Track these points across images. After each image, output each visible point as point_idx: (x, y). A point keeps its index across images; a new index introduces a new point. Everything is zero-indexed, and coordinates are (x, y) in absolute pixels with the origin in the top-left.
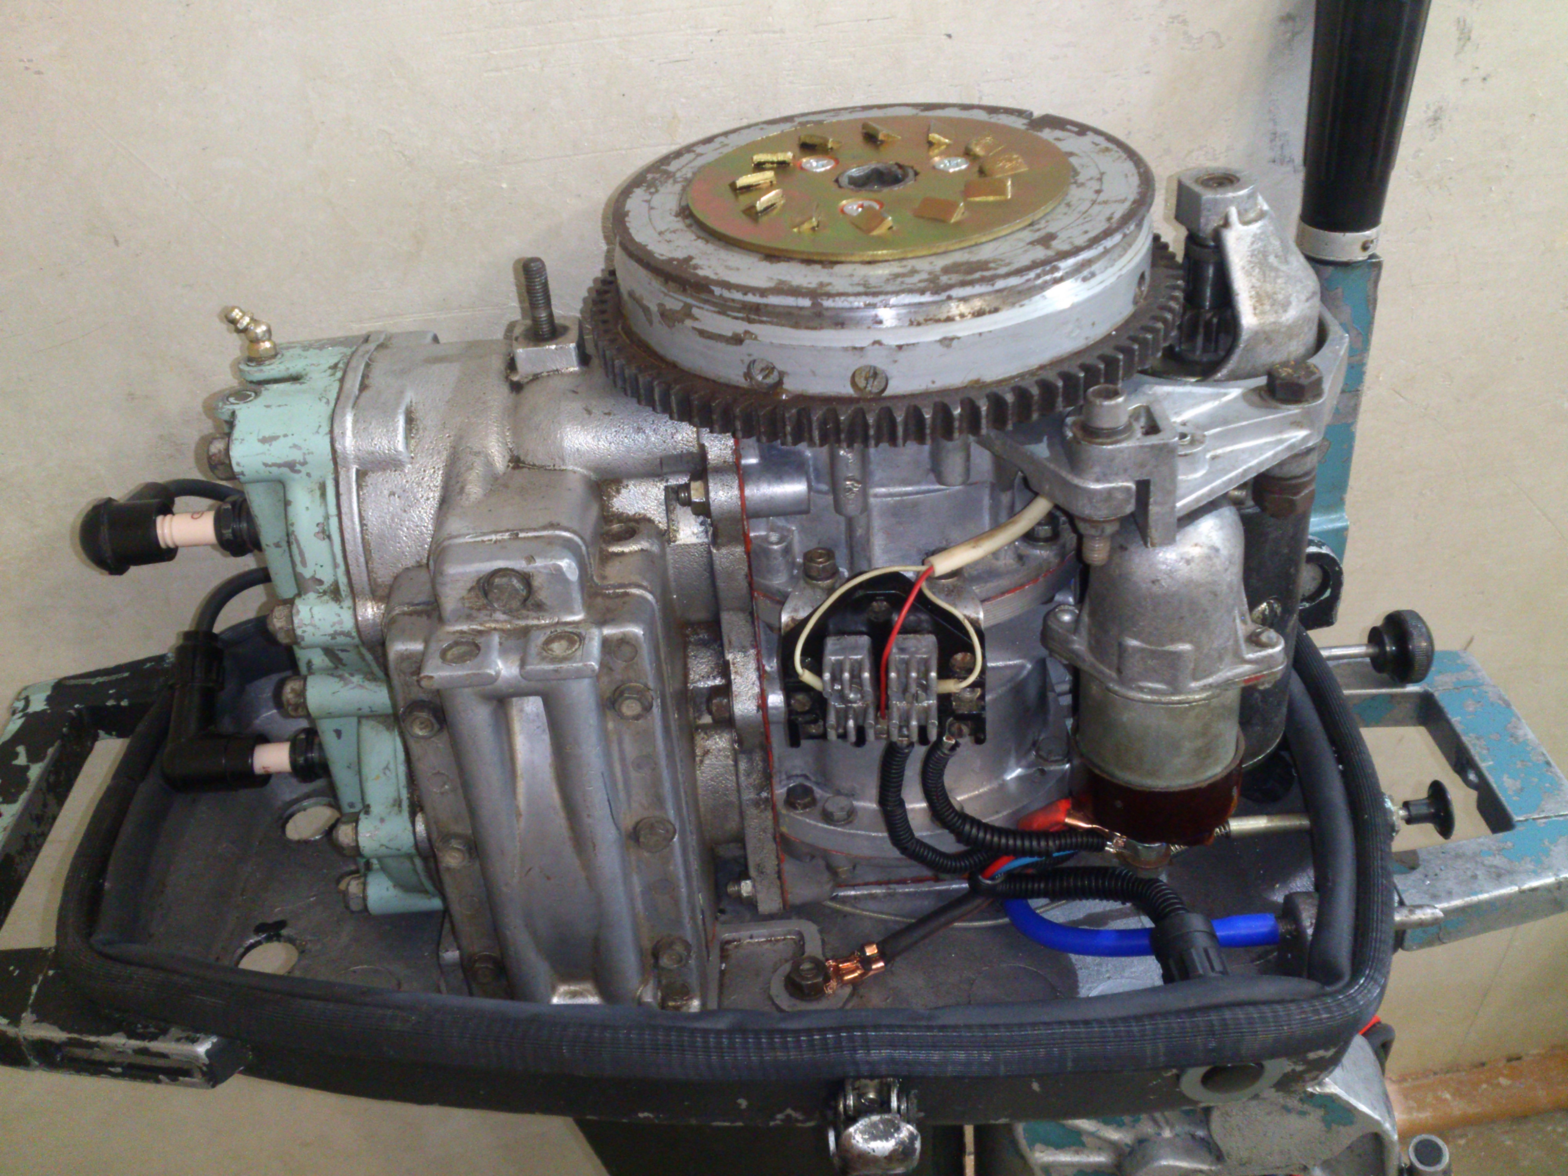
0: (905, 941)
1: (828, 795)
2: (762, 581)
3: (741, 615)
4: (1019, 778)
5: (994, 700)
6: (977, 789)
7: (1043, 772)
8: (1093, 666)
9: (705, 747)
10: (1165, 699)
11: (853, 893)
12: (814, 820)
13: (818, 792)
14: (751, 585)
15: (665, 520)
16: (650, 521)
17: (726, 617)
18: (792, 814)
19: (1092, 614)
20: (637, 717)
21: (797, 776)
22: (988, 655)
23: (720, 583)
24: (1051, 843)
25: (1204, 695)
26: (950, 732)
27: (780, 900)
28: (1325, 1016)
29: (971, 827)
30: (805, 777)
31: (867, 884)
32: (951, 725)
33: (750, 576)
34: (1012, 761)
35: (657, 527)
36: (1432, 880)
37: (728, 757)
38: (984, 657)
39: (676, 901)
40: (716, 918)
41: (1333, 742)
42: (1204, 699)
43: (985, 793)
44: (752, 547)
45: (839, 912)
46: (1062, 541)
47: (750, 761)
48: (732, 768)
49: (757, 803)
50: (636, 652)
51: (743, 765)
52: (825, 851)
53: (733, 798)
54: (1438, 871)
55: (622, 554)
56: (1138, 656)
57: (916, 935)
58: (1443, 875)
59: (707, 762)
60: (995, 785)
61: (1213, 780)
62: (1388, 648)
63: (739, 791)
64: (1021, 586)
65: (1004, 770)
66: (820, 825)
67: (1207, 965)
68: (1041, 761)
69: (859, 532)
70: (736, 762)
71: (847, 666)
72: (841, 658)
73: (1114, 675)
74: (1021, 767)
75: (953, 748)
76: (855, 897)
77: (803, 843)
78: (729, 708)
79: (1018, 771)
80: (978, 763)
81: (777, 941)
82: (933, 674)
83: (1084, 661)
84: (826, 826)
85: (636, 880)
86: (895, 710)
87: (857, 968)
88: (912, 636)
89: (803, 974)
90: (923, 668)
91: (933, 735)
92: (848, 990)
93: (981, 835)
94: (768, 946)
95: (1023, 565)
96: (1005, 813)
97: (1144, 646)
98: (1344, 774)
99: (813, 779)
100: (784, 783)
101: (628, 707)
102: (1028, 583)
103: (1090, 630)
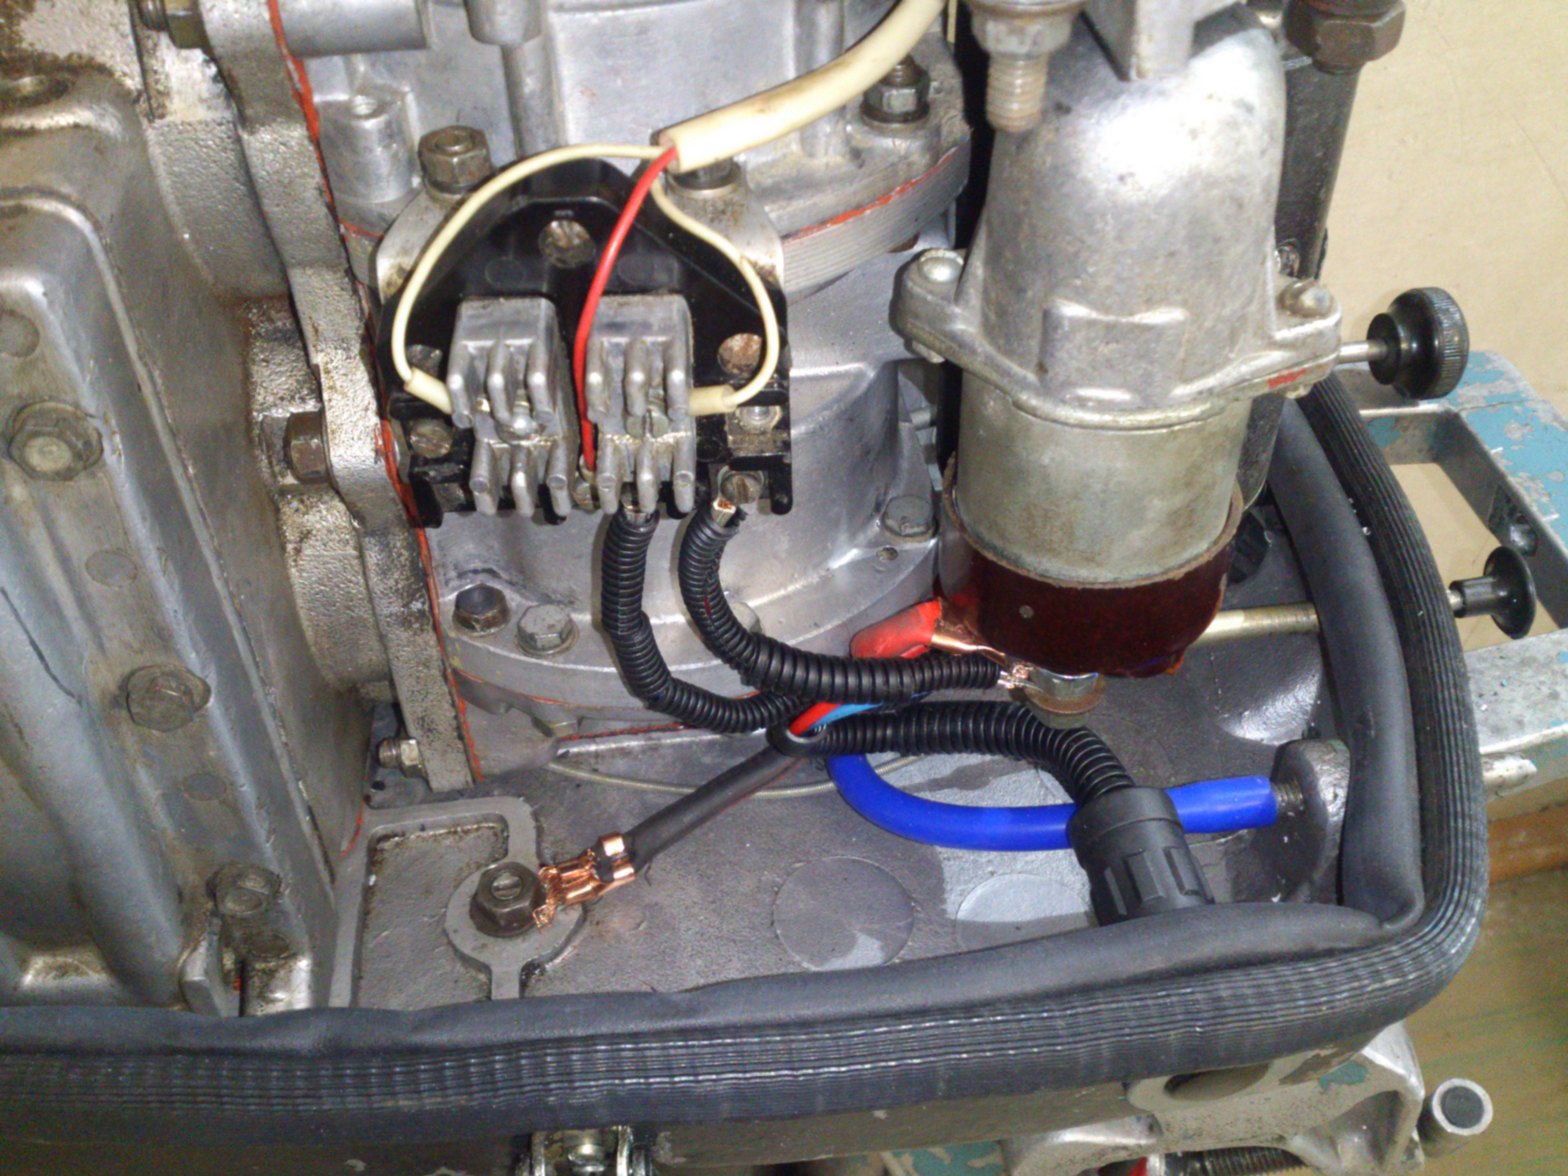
0: (668, 830)
1: (530, 604)
2: (350, 200)
3: (328, 276)
4: (855, 566)
5: (812, 435)
6: (784, 585)
7: (892, 553)
8: (990, 361)
9: (301, 525)
10: (1125, 420)
11: (593, 748)
12: (504, 647)
13: (513, 599)
14: (332, 208)
15: (136, 68)
16: (104, 70)
17: (301, 280)
18: (465, 638)
19: (993, 260)
20: (66, 475)
21: (476, 572)
22: (792, 337)
23: (271, 207)
24: (907, 679)
25: (1197, 411)
26: (724, 492)
27: (467, 770)
28: (1390, 982)
29: (771, 658)
30: (490, 572)
31: (613, 734)
32: (726, 479)
33: (328, 189)
34: (843, 537)
35: (121, 85)
36: (1489, 702)
37: (347, 542)
38: (784, 342)
39: (234, 808)
40: (367, 799)
41: (1349, 491)
42: (1195, 419)
43: (797, 593)
44: (322, 125)
45: (568, 779)
46: (933, 121)
47: (386, 547)
48: (355, 562)
49: (405, 622)
50: (36, 333)
51: (373, 557)
52: (526, 697)
53: (363, 612)
54: (1498, 689)
55: (32, 132)
56: (1079, 338)
57: (688, 818)
58: (1505, 693)
59: (307, 551)
60: (814, 578)
61: (1194, 565)
62: (1404, 346)
63: (371, 600)
64: (859, 209)
65: (827, 554)
66: (513, 655)
67: (1171, 880)
68: (888, 534)
69: (530, 84)
70: (360, 548)
71: (500, 361)
72: (488, 343)
73: (1031, 377)
74: (856, 546)
75: (734, 521)
76: (597, 755)
77: (488, 684)
78: (322, 454)
79: (853, 554)
80: (784, 544)
81: (466, 832)
82: (678, 376)
83: (974, 352)
84: (523, 658)
85: (144, 777)
86: (609, 450)
87: (591, 878)
88: (637, 298)
89: (497, 894)
90: (659, 365)
91: (686, 499)
92: (575, 914)
93: (787, 669)
94: (449, 841)
95: (861, 166)
96: (829, 627)
97: (1094, 315)
98: (1372, 541)
99: (504, 575)
100: (454, 583)
101: (42, 452)
102: (871, 203)
103: (986, 292)
